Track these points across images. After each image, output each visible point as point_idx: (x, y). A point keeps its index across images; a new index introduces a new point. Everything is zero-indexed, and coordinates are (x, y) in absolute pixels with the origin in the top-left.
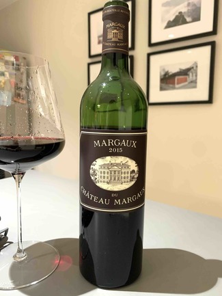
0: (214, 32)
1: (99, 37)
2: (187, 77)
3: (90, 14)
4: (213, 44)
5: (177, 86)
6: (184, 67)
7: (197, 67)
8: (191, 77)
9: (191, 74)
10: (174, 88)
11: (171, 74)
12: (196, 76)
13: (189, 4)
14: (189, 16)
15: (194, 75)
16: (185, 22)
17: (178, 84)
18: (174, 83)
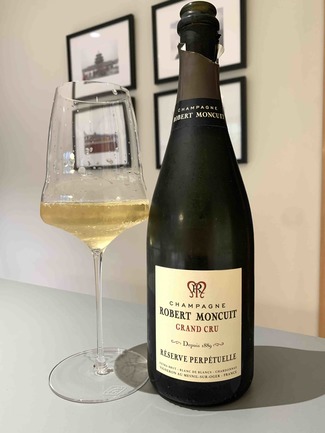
0: (243, 64)
1: (84, 71)
3: (69, 38)
4: (243, 81)
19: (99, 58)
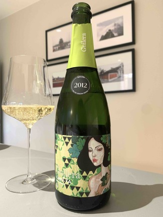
0: (133, 42)
1: (54, 47)
2: (117, 73)
3: (47, 32)
4: (133, 51)
5: (110, 80)
6: (114, 67)
7: (123, 66)
8: (119, 73)
9: (119, 72)
10: (108, 82)
11: (105, 72)
12: (123, 73)
13: (115, 25)
14: (116, 32)
15: (122, 72)
16: (113, 36)
17: (111, 78)
18: (107, 78)
19: (61, 41)
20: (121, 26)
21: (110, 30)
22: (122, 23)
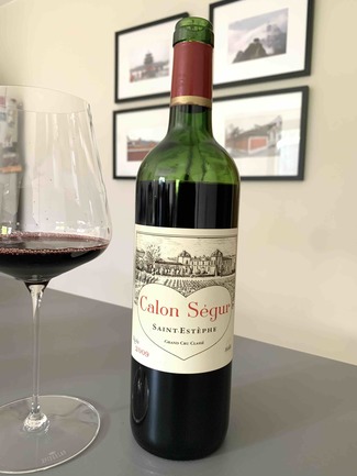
1: (132, 71)
2: (266, 138)
3: (118, 34)
4: (305, 91)
5: (250, 152)
6: (263, 123)
7: (281, 123)
8: (272, 138)
9: (272, 134)
10: (247, 155)
11: (241, 132)
12: (280, 138)
13: (269, 28)
14: (269, 46)
15: (277, 135)
16: (263, 54)
18: (246, 148)
19: (149, 59)
20: (283, 31)
21: (257, 40)
22: (285, 26)
